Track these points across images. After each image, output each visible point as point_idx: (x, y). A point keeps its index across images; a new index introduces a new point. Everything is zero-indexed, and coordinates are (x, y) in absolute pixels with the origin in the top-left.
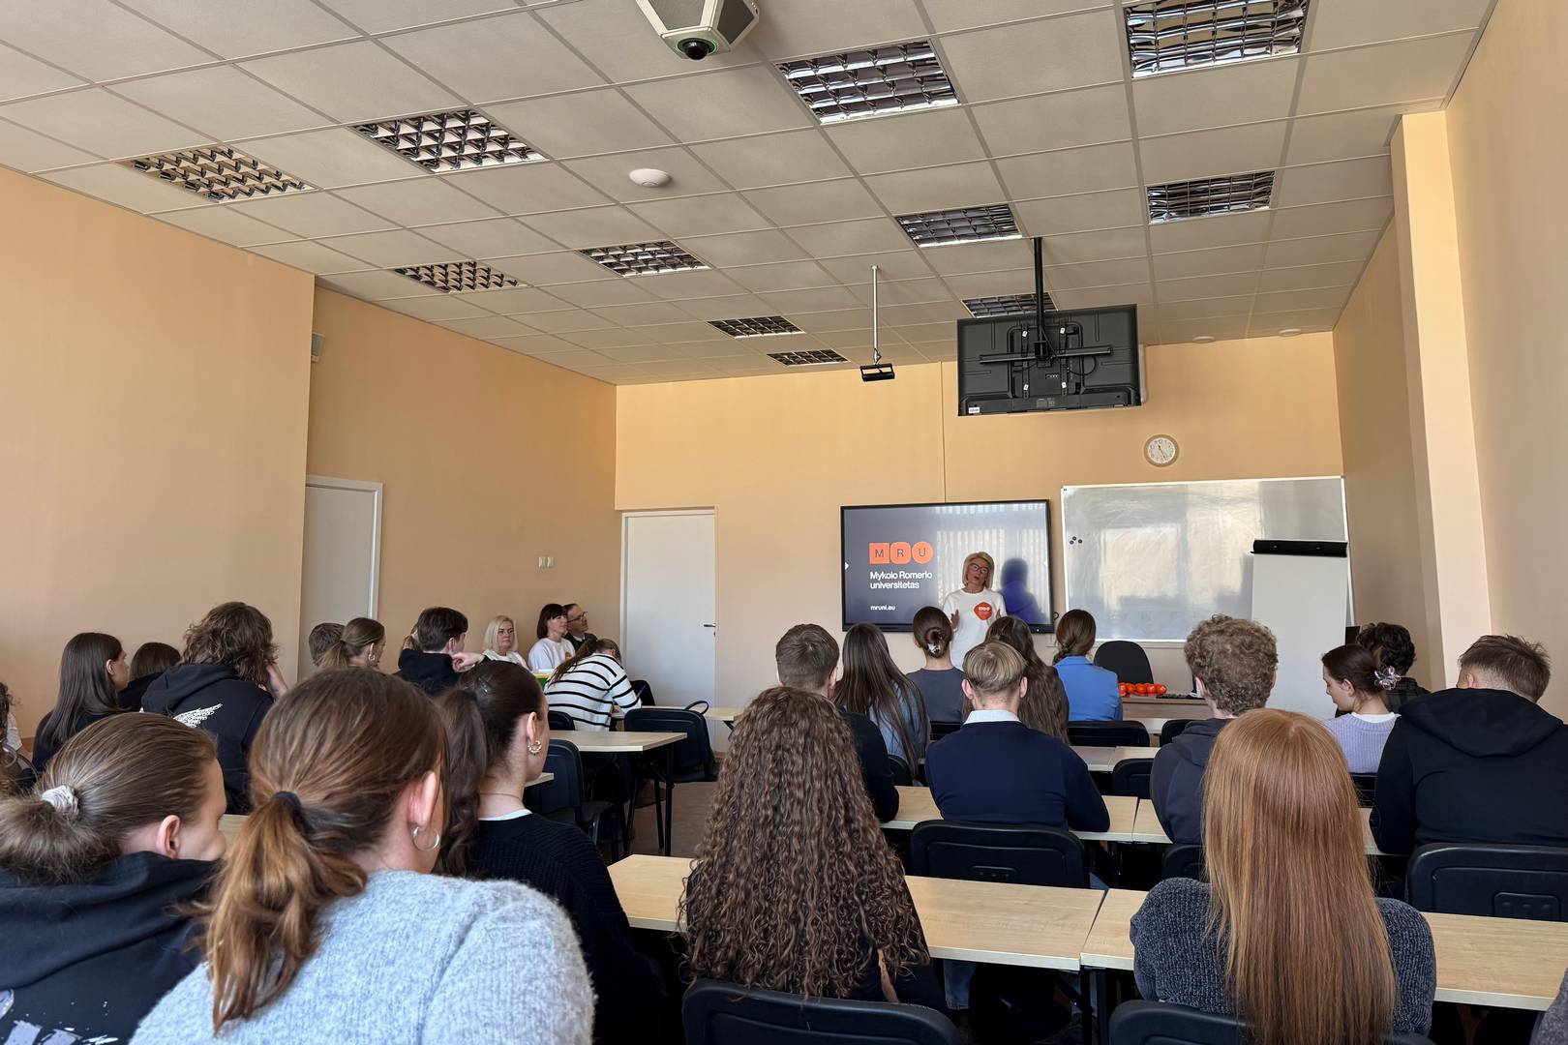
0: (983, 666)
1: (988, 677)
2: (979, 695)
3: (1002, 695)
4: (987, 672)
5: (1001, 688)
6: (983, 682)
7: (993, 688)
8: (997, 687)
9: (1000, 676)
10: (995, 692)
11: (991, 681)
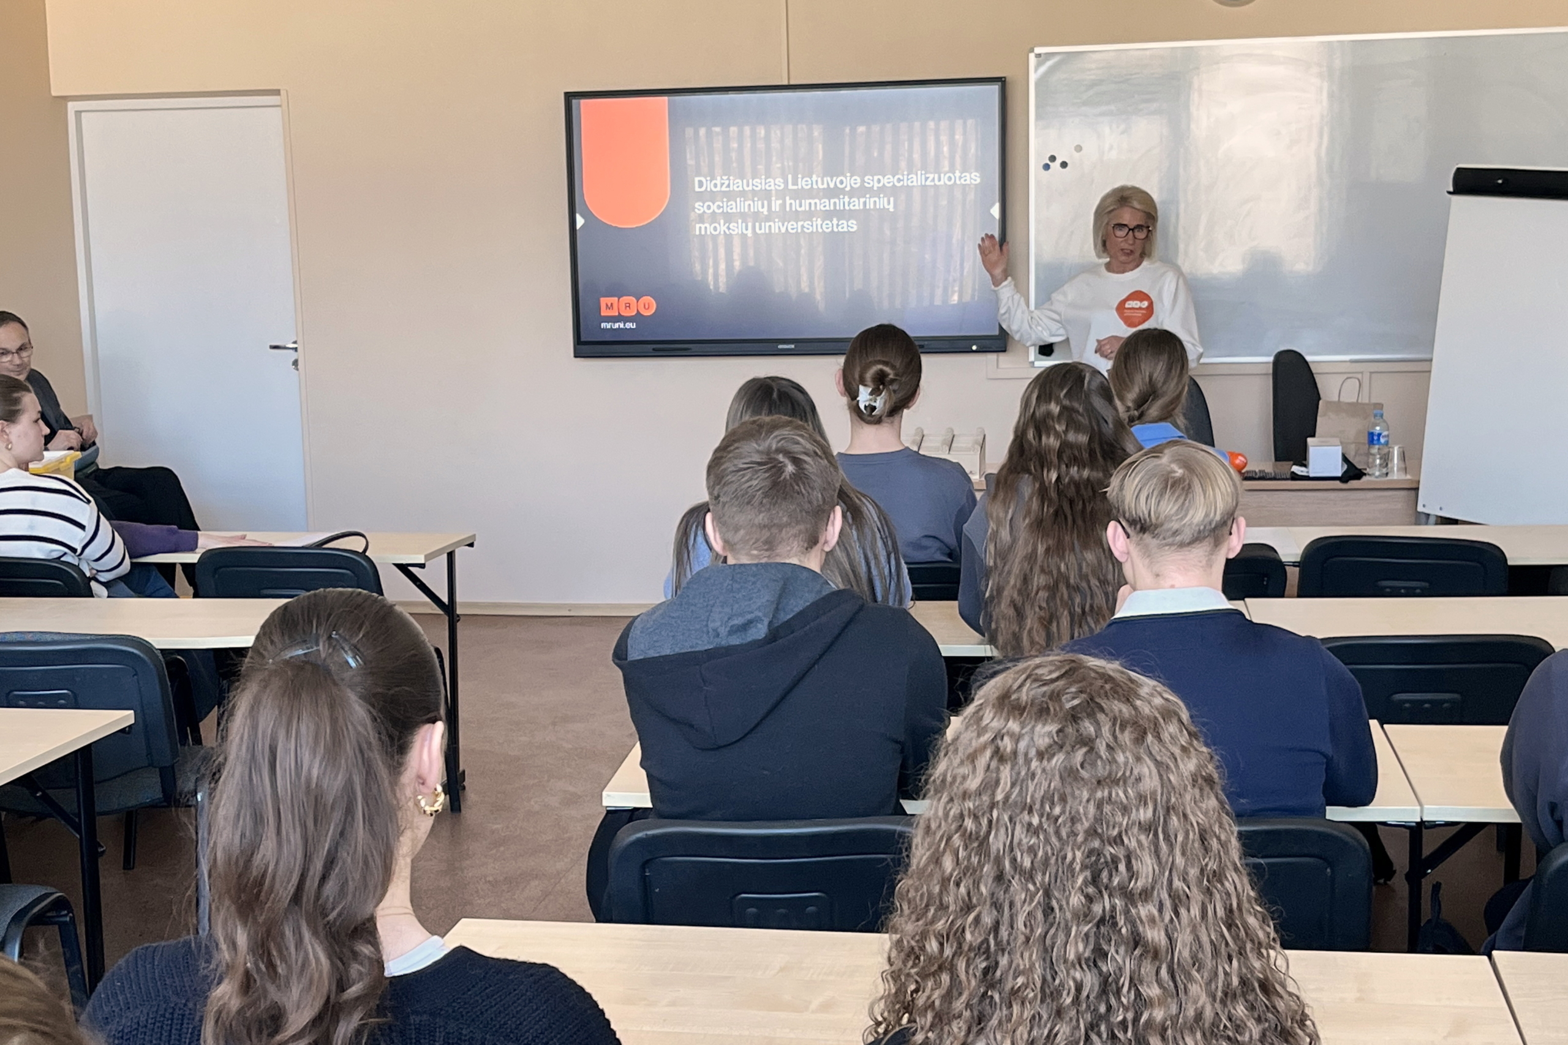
0: (1162, 494)
1: (1168, 518)
2: (1147, 553)
3: (1199, 552)
4: (1168, 507)
5: (1197, 539)
6: (1156, 527)
7: (1178, 538)
8: (1187, 535)
9: (1198, 515)
10: (1182, 545)
11: (1175, 526)
